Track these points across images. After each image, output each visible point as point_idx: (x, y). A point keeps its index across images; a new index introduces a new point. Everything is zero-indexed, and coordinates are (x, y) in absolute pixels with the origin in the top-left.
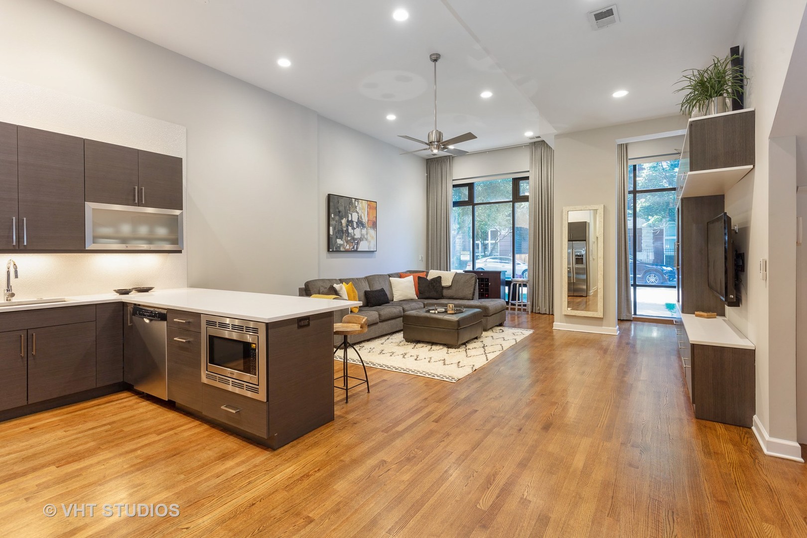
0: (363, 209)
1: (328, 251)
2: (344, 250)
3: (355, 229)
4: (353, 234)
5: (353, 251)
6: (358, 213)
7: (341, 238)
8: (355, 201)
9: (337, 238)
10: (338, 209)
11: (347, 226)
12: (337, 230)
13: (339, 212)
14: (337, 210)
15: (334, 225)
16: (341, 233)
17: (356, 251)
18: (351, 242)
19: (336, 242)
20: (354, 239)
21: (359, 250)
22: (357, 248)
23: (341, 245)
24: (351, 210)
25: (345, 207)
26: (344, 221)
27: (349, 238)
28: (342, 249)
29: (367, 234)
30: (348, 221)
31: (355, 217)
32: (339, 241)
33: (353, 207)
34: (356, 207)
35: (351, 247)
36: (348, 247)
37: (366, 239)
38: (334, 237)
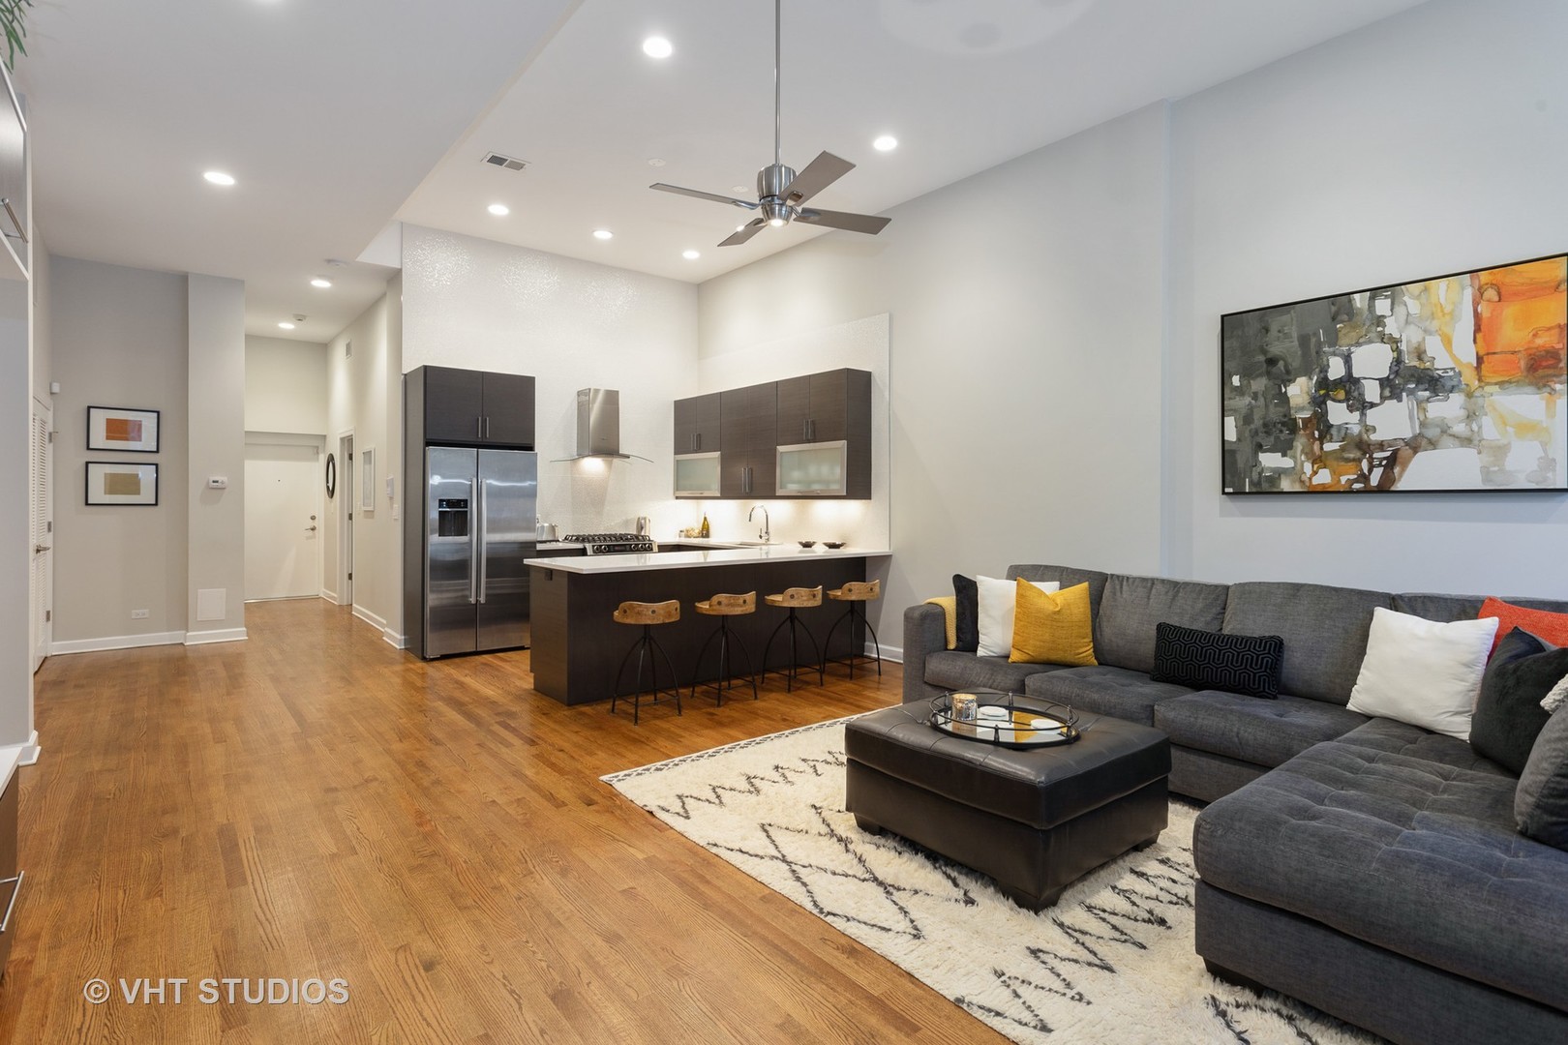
0: (1433, 316)
1: (1224, 493)
2: (1297, 488)
3: (1372, 405)
4: (1356, 430)
5: (1358, 492)
6: (1394, 342)
7: (1285, 449)
8: (1372, 299)
9: (1260, 448)
10: (1264, 352)
11: (1319, 402)
12: (1257, 422)
13: (1272, 362)
14: (1262, 358)
15: (1244, 411)
16: (1280, 431)
17: (1384, 489)
18: (1348, 460)
19: (1257, 463)
20: (1364, 447)
21: (1400, 486)
22: (1388, 479)
23: (1279, 473)
24: (1344, 341)
25: (1304, 341)
26: (1299, 391)
27: (1329, 447)
28: (1286, 485)
29: (1471, 416)
30: (1324, 384)
31: (1371, 362)
32: (1270, 460)
33: (1354, 328)
34: (1380, 321)
35: (1343, 479)
36: (1324, 477)
37: (1467, 441)
38: (1247, 448)
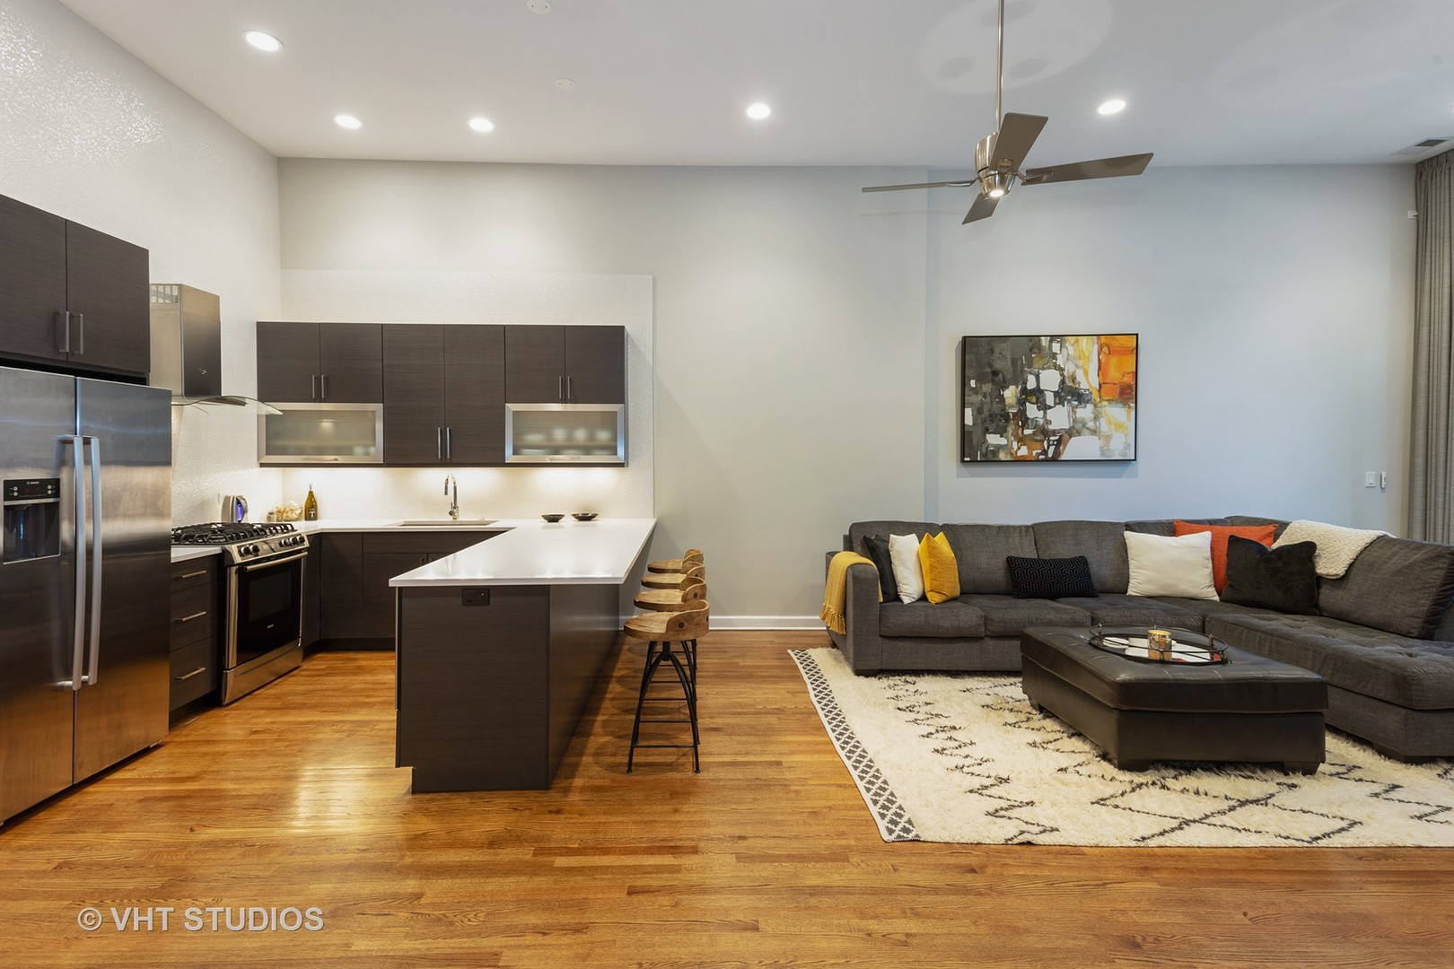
0: (1080, 358)
1: (962, 461)
2: (1009, 459)
3: (1050, 407)
4: (1041, 422)
5: (1042, 460)
6: (1061, 370)
7: (1002, 432)
8: (1051, 341)
9: (987, 431)
10: (991, 366)
11: (1021, 403)
12: (986, 414)
13: (995, 373)
14: (989, 370)
15: (978, 405)
16: (998, 419)
17: (1055, 460)
18: (1037, 441)
19: (985, 441)
20: (1045, 433)
21: (1063, 457)
22: (1057, 453)
23: (999, 447)
24: (1035, 365)
25: (1014, 362)
26: (1010, 394)
27: (1027, 432)
28: (1002, 456)
29: (1096, 418)
30: (1024, 391)
31: (1050, 381)
32: (993, 439)
33: (1042, 358)
34: (1054, 356)
35: (1034, 452)
36: (1023, 451)
37: (1094, 432)
38: (979, 430)
